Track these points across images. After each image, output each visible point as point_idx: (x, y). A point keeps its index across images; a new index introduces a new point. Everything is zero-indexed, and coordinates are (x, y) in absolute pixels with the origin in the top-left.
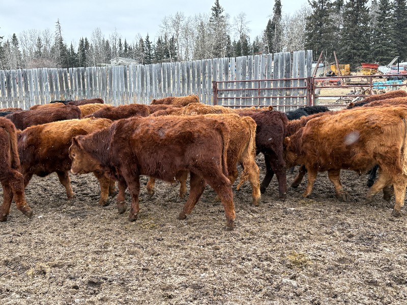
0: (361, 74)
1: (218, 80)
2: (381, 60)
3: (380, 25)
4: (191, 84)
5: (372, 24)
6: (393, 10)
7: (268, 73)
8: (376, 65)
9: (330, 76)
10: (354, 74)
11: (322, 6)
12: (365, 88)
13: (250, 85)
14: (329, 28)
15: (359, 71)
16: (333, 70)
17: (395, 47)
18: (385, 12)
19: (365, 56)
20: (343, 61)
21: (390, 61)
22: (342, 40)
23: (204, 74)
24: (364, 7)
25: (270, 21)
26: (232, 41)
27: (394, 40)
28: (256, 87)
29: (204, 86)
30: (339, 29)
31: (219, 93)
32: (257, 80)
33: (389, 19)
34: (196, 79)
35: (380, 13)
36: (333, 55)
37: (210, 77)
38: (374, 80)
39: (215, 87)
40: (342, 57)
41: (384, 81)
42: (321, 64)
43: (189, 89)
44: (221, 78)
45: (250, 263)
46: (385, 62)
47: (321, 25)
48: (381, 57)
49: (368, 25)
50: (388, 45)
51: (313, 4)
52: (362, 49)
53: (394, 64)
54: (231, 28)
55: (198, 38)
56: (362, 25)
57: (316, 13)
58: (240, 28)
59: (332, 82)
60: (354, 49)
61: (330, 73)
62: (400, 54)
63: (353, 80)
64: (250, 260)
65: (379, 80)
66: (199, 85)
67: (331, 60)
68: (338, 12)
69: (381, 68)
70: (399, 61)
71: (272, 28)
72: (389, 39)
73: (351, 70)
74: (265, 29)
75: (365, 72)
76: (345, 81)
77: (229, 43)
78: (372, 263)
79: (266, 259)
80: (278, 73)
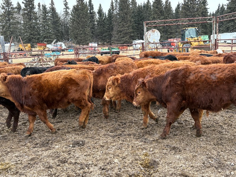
0: (37, 49)
2: (47, 41)
3: (44, 22)
5: (40, 21)
6: (50, 14)
8: (45, 44)
9: (19, 51)
10: (33, 49)
11: (8, 9)
12: (40, 57)
14: (15, 23)
15: (36, 47)
16: (21, 47)
17: (54, 34)
18: (46, 15)
19: (38, 39)
20: (26, 42)
21: (52, 41)
22: (23, 30)
24: (34, 11)
27: (53, 30)
30: (21, 23)
33: (49, 19)
35: (43, 15)
36: (19, 38)
38: (45, 52)
40: (25, 40)
41: (51, 53)
42: (12, 44)
46: (50, 42)
47: (9, 20)
48: (47, 40)
49: (38, 22)
50: (50, 33)
51: (2, 7)
52: (36, 35)
53: (55, 43)
56: (34, 21)
57: (5, 13)
59: (21, 54)
60: (31, 35)
61: (19, 49)
62: (57, 38)
63: (33, 53)
65: (48, 53)
67: (19, 41)
68: (19, 13)
69: (48, 46)
70: (56, 42)
72: (50, 30)
73: (32, 47)
75: (40, 48)
76: (28, 54)
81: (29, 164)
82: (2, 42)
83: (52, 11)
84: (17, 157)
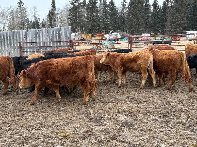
0: (96, 38)
1: (22, 41)
2: (105, 32)
3: (104, 15)
4: (6, 44)
5: (100, 14)
6: (109, 8)
7: (49, 38)
8: (103, 34)
9: (82, 39)
10: (93, 38)
11: (76, 4)
12: (98, 45)
13: (40, 44)
14: (80, 16)
15: (96, 37)
16: (84, 36)
17: (111, 25)
18: (105, 8)
19: (98, 30)
20: (87, 32)
21: (109, 32)
22: (86, 21)
23: (13, 38)
24: (96, 5)
25: (50, 11)
26: (30, 21)
27: (111, 22)
28: (43, 45)
29: (14, 45)
30: (85, 16)
31: (23, 49)
32: (44, 41)
33: (108, 12)
34: (9, 41)
35: (103, 9)
36: (83, 29)
37: (17, 40)
38: (103, 41)
39: (20, 46)
40: (87, 30)
41: (107, 42)
42: (77, 34)
43: (5, 47)
44: (23, 40)
45: (39, 140)
46: (107, 33)
47: (76, 14)
48: (105, 30)
49: (99, 15)
50: (108, 24)
51: (71, 3)
52: (96, 26)
53: (111, 33)
54: (29, 14)
55: (10, 19)
56: (95, 14)
57: (73, 7)
58: (34, 14)
59: (83, 43)
60: (92, 26)
61: (82, 38)
62: (114, 28)
63: (93, 42)
64: (39, 139)
65: (105, 41)
66: (11, 45)
67: (82, 32)
68: (84, 8)
69: (105, 36)
70: (113, 32)
71: (51, 15)
72: (109, 22)
73: (92, 37)
74: (48, 14)
75: (98, 38)
76: (89, 42)
77: (28, 22)
78: (101, 131)
79: (49, 137)
80: (54, 38)
81: (84, 135)
82: (69, 32)
83: (111, 5)
84: (75, 128)
